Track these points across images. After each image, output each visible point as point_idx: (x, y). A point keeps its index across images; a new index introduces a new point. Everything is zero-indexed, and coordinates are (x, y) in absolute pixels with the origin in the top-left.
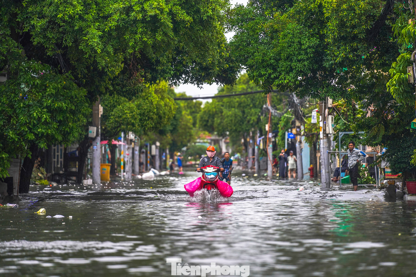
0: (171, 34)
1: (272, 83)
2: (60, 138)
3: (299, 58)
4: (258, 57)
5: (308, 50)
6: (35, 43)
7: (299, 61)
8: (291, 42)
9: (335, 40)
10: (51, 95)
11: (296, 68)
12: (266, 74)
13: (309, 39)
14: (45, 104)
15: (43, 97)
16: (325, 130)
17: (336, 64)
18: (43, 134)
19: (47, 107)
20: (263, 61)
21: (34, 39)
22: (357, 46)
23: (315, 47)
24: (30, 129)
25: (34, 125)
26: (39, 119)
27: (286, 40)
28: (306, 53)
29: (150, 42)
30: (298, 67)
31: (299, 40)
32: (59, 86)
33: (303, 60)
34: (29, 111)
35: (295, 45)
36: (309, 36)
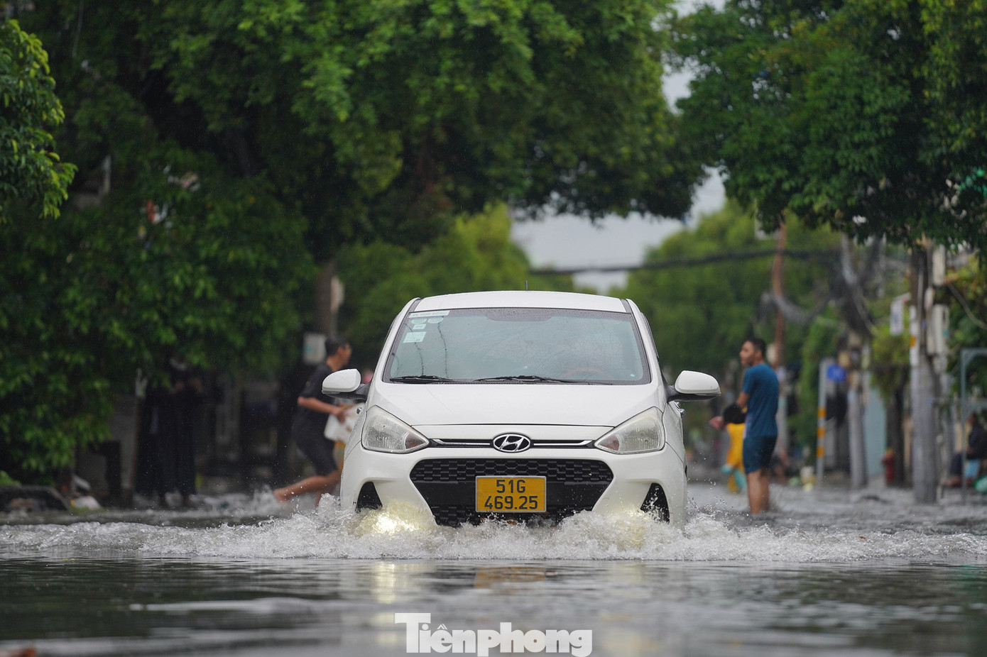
0: (527, 75)
1: (785, 204)
2: (239, 341)
3: (857, 138)
4: (750, 136)
5: (882, 119)
6: (179, 99)
7: (856, 146)
8: (838, 97)
9: (950, 92)
10: (217, 231)
11: (848, 164)
12: (770, 180)
13: (883, 90)
14: (203, 254)
15: (198, 234)
16: (923, 346)
17: (951, 155)
18: (196, 328)
19: (207, 261)
20: (763, 146)
21: (176, 87)
23: (899, 110)
24: (164, 316)
25: (175, 308)
26: (188, 291)
27: (825, 90)
28: (876, 126)
29: (473, 95)
30: (854, 161)
31: (857, 91)
32: (239, 206)
33: (867, 144)
34: (161, 271)
35: (848, 104)
36: (883, 83)
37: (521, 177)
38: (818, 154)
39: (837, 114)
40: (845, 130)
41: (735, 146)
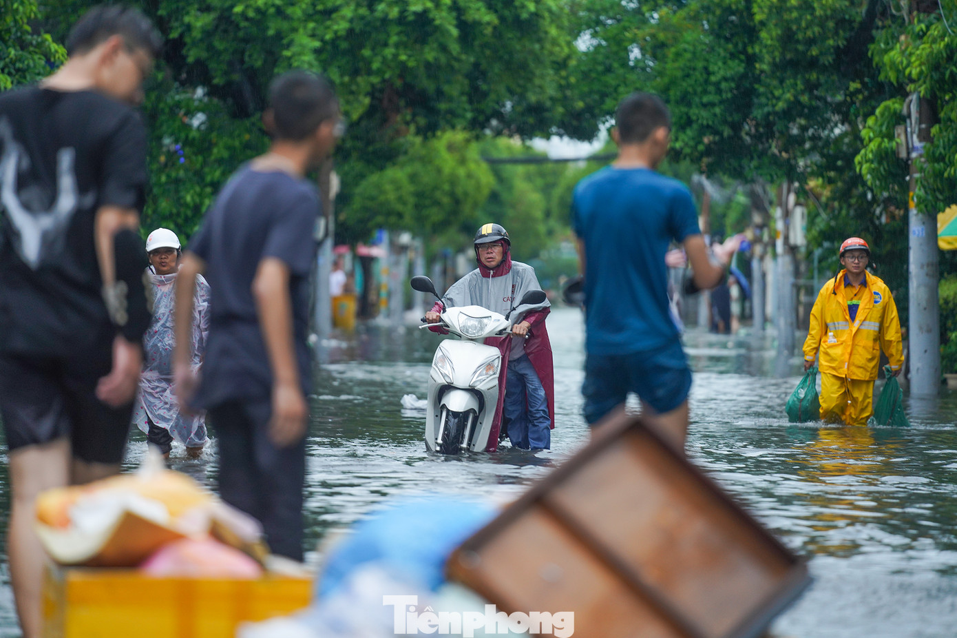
0: (455, 48)
3: (705, 99)
5: (723, 85)
6: (191, 60)
7: (705, 106)
8: (690, 68)
9: (774, 65)
10: (220, 161)
11: (698, 119)
13: (725, 63)
14: (208, 179)
15: (205, 163)
17: (776, 113)
21: (189, 50)
22: (818, 78)
23: (736, 79)
25: (187, 219)
26: (197, 207)
27: (681, 63)
28: (719, 91)
30: (703, 118)
31: (705, 64)
32: (237, 143)
33: (712, 105)
34: (177, 191)
35: (697, 73)
36: (725, 58)
37: (465, 110)
38: (677, 111)
39: (691, 81)
40: (695, 93)
41: (614, 102)
